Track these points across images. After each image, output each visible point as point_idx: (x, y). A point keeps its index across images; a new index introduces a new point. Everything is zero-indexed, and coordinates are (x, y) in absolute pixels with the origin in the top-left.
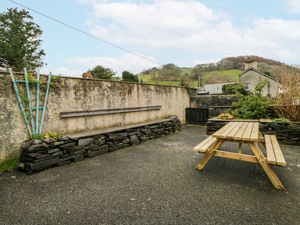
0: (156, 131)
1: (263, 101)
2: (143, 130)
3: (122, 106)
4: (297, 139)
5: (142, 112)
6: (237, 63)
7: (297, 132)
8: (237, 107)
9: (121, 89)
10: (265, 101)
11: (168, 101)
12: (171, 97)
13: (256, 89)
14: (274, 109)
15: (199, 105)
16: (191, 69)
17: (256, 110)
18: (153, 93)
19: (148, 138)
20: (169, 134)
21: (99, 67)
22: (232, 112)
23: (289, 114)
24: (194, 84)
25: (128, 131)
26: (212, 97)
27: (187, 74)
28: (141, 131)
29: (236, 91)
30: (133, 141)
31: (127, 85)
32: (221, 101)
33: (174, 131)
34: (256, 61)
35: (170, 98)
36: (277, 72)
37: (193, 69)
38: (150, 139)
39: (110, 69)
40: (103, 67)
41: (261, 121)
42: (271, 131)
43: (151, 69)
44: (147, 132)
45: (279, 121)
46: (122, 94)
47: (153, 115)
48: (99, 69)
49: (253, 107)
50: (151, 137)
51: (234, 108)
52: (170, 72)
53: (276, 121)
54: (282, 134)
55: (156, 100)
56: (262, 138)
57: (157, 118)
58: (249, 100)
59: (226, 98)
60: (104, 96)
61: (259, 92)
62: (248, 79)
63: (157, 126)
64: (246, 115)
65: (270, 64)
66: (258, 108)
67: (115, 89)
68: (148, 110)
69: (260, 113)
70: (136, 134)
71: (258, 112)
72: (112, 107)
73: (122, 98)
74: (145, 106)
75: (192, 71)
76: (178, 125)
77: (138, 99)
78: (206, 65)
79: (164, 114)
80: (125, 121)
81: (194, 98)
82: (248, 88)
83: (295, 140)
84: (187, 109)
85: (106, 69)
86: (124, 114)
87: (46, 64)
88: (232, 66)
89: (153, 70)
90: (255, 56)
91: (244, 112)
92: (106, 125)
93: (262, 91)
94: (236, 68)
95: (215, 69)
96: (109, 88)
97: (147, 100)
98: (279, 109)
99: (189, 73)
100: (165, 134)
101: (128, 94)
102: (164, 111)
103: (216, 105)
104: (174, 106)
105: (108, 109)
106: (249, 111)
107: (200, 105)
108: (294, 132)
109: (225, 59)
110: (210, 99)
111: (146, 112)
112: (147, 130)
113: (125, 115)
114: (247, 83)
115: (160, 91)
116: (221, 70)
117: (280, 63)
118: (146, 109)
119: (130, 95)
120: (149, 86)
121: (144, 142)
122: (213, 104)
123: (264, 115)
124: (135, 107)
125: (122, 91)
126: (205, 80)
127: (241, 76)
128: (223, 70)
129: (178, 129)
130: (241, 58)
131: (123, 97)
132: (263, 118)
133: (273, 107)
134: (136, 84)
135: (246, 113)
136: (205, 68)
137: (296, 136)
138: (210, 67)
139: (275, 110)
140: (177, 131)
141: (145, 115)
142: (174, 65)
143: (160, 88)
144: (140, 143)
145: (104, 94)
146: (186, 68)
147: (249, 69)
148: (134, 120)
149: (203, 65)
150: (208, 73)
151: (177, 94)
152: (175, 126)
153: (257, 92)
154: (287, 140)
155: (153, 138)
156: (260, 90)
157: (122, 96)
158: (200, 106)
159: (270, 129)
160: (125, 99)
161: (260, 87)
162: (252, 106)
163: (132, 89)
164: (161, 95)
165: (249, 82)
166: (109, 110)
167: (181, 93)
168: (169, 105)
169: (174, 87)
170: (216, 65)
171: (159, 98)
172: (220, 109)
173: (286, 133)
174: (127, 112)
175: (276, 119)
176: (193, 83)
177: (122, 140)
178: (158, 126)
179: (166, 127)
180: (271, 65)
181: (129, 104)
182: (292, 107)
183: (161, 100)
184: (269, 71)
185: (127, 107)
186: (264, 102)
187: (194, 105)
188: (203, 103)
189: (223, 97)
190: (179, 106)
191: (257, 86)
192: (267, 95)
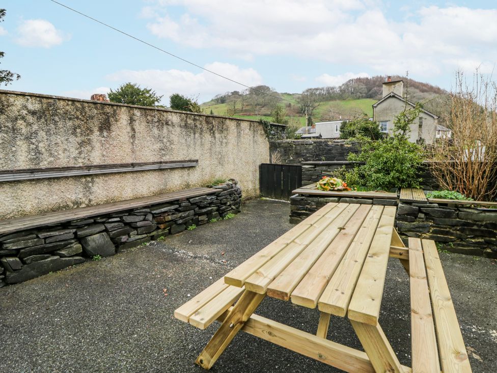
0: (170, 218)
1: (409, 151)
2: (129, 219)
3: (80, 160)
4: (480, 240)
5: (143, 174)
6: (372, 89)
7: (482, 225)
8: (357, 163)
9: (77, 118)
10: (413, 152)
11: (218, 150)
12: (225, 141)
13: (395, 126)
14: (432, 169)
15: (289, 158)
16: (298, 96)
17: (394, 172)
18: (175, 131)
19: (146, 235)
20: (208, 222)
21: (129, 86)
22: (348, 175)
23: (461, 182)
24: (301, 122)
25: (79, 224)
26: (315, 143)
27: (290, 104)
28: (122, 221)
29: (356, 131)
30: (94, 249)
31: (96, 108)
32: (333, 151)
33: (221, 214)
34: (402, 82)
35: (222, 142)
36: (433, 104)
37: (300, 96)
38: (153, 238)
39: (150, 90)
40: (136, 87)
41: (403, 198)
42: (423, 221)
43: (230, 94)
44: (139, 224)
45: (441, 197)
46: (78, 130)
47: (176, 180)
48: (130, 90)
49: (389, 164)
50: (154, 233)
51: (350, 166)
52: (261, 100)
53: (435, 197)
54: (448, 229)
55: (186, 148)
56: (401, 247)
57: (188, 186)
58: (381, 149)
59: (342, 145)
60: (14, 133)
61: (402, 132)
62: (387, 113)
63: (173, 207)
64: (372, 181)
65: (423, 91)
66: (398, 166)
67: (57, 118)
68: (161, 170)
69: (401, 178)
70: (106, 230)
71: (397, 174)
72: (46, 163)
73: (79, 139)
74: (152, 159)
75: (297, 100)
76: (234, 200)
77: (132, 143)
78: (321, 90)
79: (207, 178)
80: (91, 197)
81: (279, 144)
82: (385, 129)
83: (476, 243)
84: (262, 167)
85: (143, 91)
86: (89, 179)
87: (19, 76)
88: (364, 92)
89: (233, 96)
90: (401, 76)
91: (370, 176)
92: (28, 208)
93: (408, 131)
94: (370, 96)
95: (336, 96)
96: (33, 113)
97: (157, 146)
98: (441, 170)
99: (293, 102)
100: (198, 223)
101: (101, 130)
102: (208, 170)
103: (324, 158)
104: (231, 160)
105: (32, 167)
106: (380, 173)
107: (291, 158)
108: (474, 225)
109: (352, 80)
110: (311, 147)
111: (156, 174)
112: (142, 218)
113: (93, 182)
114: (385, 120)
115: (196, 126)
116: (345, 99)
117: (439, 89)
118: (156, 167)
119: (105, 134)
120: (165, 114)
121: (130, 248)
122: (317, 156)
123: (411, 181)
124: (124, 162)
125: (77, 122)
126: (320, 115)
127: (376, 107)
128: (349, 100)
129: (232, 209)
130: (379, 80)
131: (83, 138)
132: (406, 188)
133: (429, 165)
134: (123, 109)
135: (374, 176)
136: (319, 94)
137: (478, 233)
138: (329, 93)
139: (434, 172)
140: (230, 215)
141: (154, 180)
142: (268, 88)
143: (195, 120)
144: (116, 252)
145: (14, 130)
146: (289, 95)
147: (389, 95)
148: (121, 194)
149: (317, 89)
150: (324, 103)
151: (239, 135)
152: (225, 204)
153: (397, 133)
154: (458, 242)
155: (162, 235)
156: (404, 129)
157: (79, 135)
158: (290, 161)
159: (422, 216)
160: (89, 143)
161: (405, 121)
162: (386, 163)
163: (112, 119)
164: (197, 135)
165: (388, 119)
166: (32, 171)
167: (251, 133)
168: (221, 158)
169: (232, 119)
170: (338, 90)
171: (192, 142)
172: (324, 168)
173: (458, 226)
174: (97, 175)
175: (436, 193)
176: (299, 120)
177: (59, 250)
178: (177, 206)
179: (201, 208)
180: (425, 93)
181: (103, 156)
182: (469, 166)
183: (197, 148)
184: (422, 102)
185: (97, 161)
186: (411, 155)
187: (276, 159)
188: (296, 154)
189: (337, 142)
190: (244, 159)
191: (399, 120)
192: (417, 141)
